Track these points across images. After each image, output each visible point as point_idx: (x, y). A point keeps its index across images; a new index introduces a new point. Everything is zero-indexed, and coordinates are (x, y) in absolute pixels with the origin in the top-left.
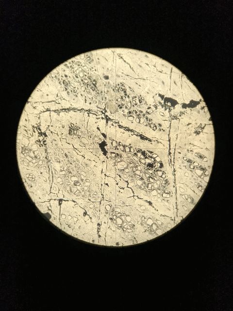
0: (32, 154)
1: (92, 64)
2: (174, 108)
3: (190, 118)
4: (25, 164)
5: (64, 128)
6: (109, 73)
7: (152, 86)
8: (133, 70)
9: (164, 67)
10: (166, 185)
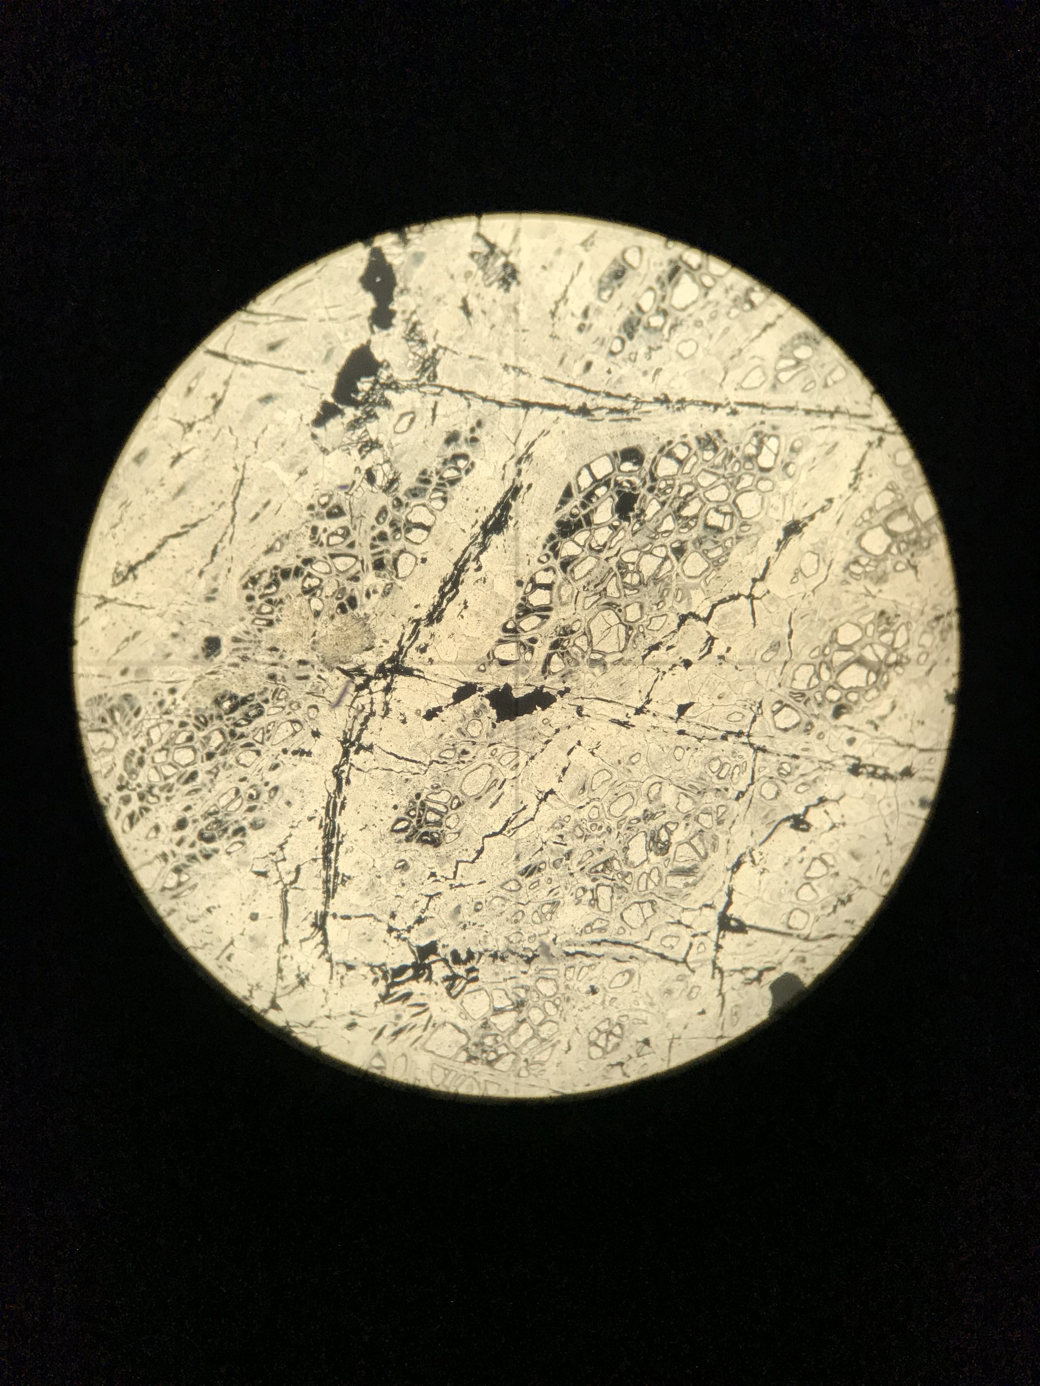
0: (505, 1021)
1: (146, 702)
2: (385, 364)
3: (439, 300)
4: (544, 1056)
5: (410, 863)
6: (195, 631)
7: (274, 450)
8: (195, 525)
9: (197, 384)
10: (722, 447)
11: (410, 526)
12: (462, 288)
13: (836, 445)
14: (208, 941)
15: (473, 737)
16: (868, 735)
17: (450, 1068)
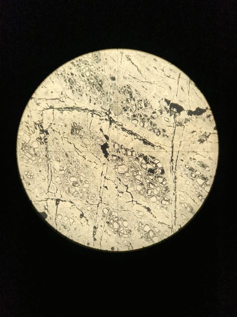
0: (32, 152)
1: (100, 64)
2: (180, 114)
3: (195, 126)
4: (24, 161)
5: (67, 127)
6: (116, 75)
7: (159, 90)
8: (141, 73)
9: (173, 72)
10: (166, 192)
11: (144, 122)
12: (198, 131)
13: (168, 218)
15: (96, 140)
16: (103, 230)
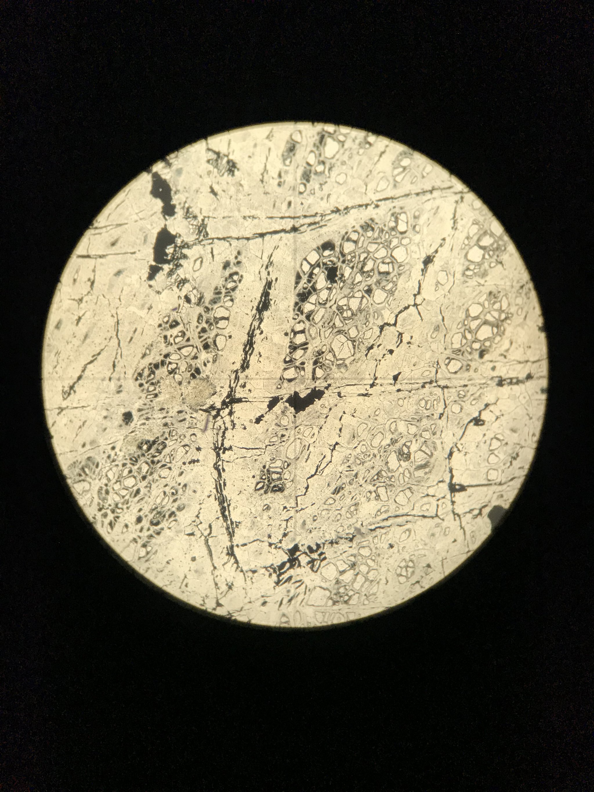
2: (178, 235)
3: (197, 191)
4: (375, 590)
5: (271, 505)
6: (116, 412)
7: (131, 300)
8: (99, 354)
9: (78, 276)
10: (376, 227)
11: (217, 320)
12: (208, 181)
13: (438, 208)
14: (172, 580)
15: (285, 426)
16: (502, 362)
17: (325, 611)
